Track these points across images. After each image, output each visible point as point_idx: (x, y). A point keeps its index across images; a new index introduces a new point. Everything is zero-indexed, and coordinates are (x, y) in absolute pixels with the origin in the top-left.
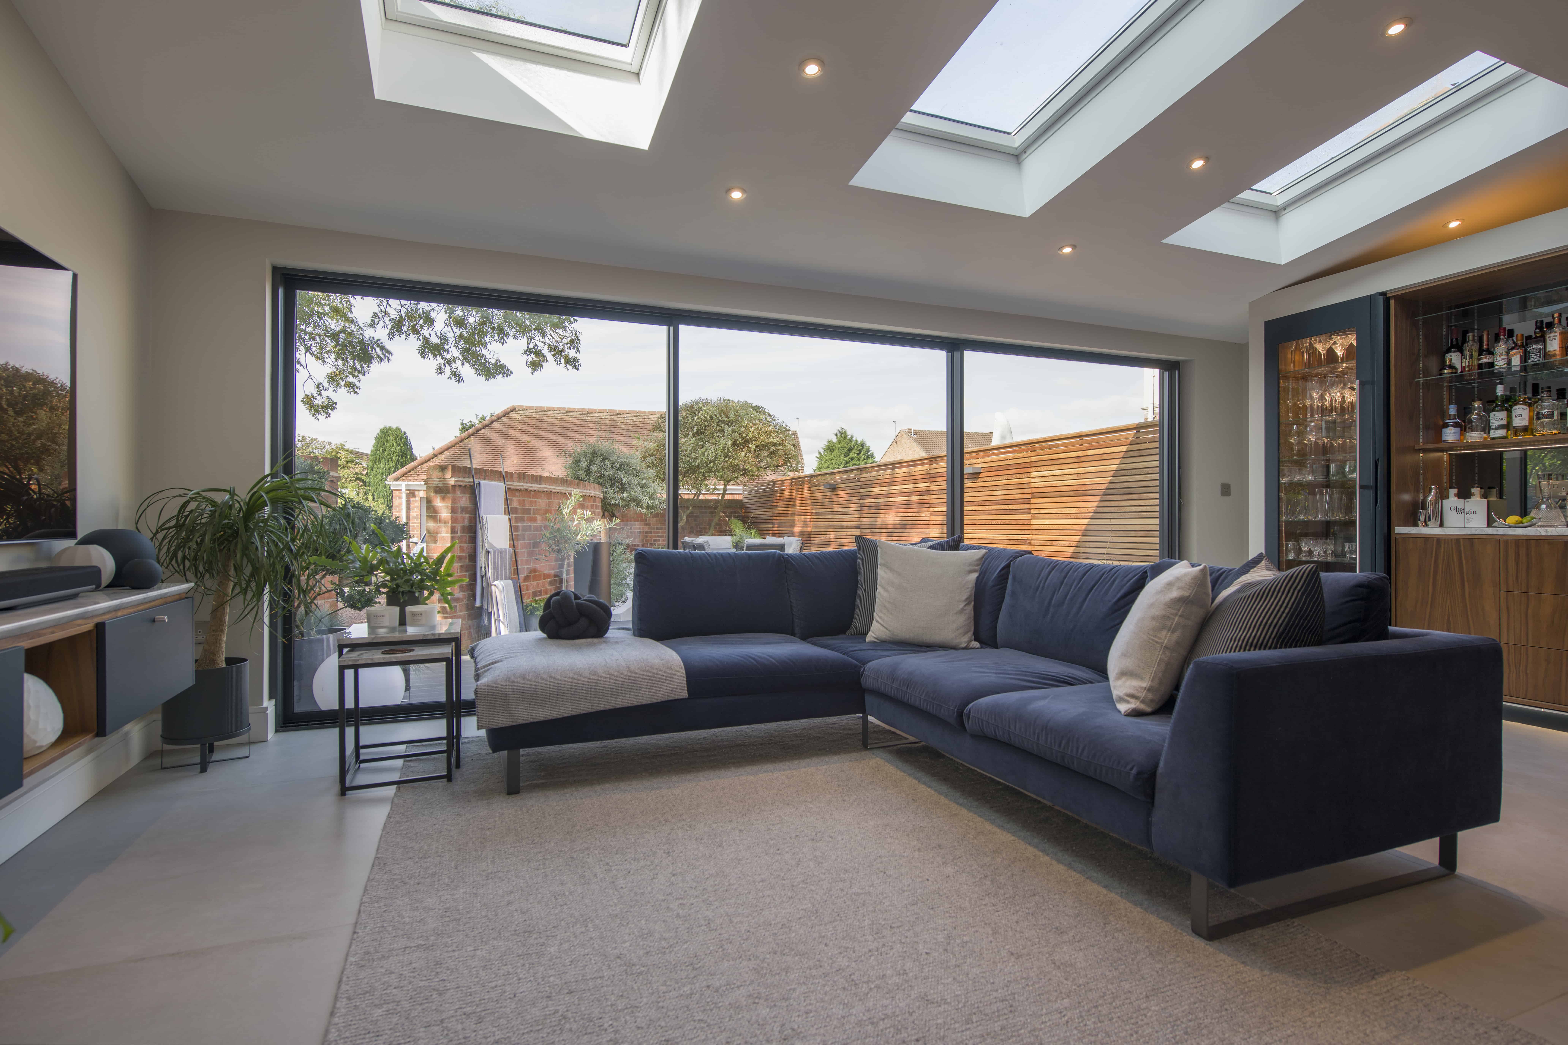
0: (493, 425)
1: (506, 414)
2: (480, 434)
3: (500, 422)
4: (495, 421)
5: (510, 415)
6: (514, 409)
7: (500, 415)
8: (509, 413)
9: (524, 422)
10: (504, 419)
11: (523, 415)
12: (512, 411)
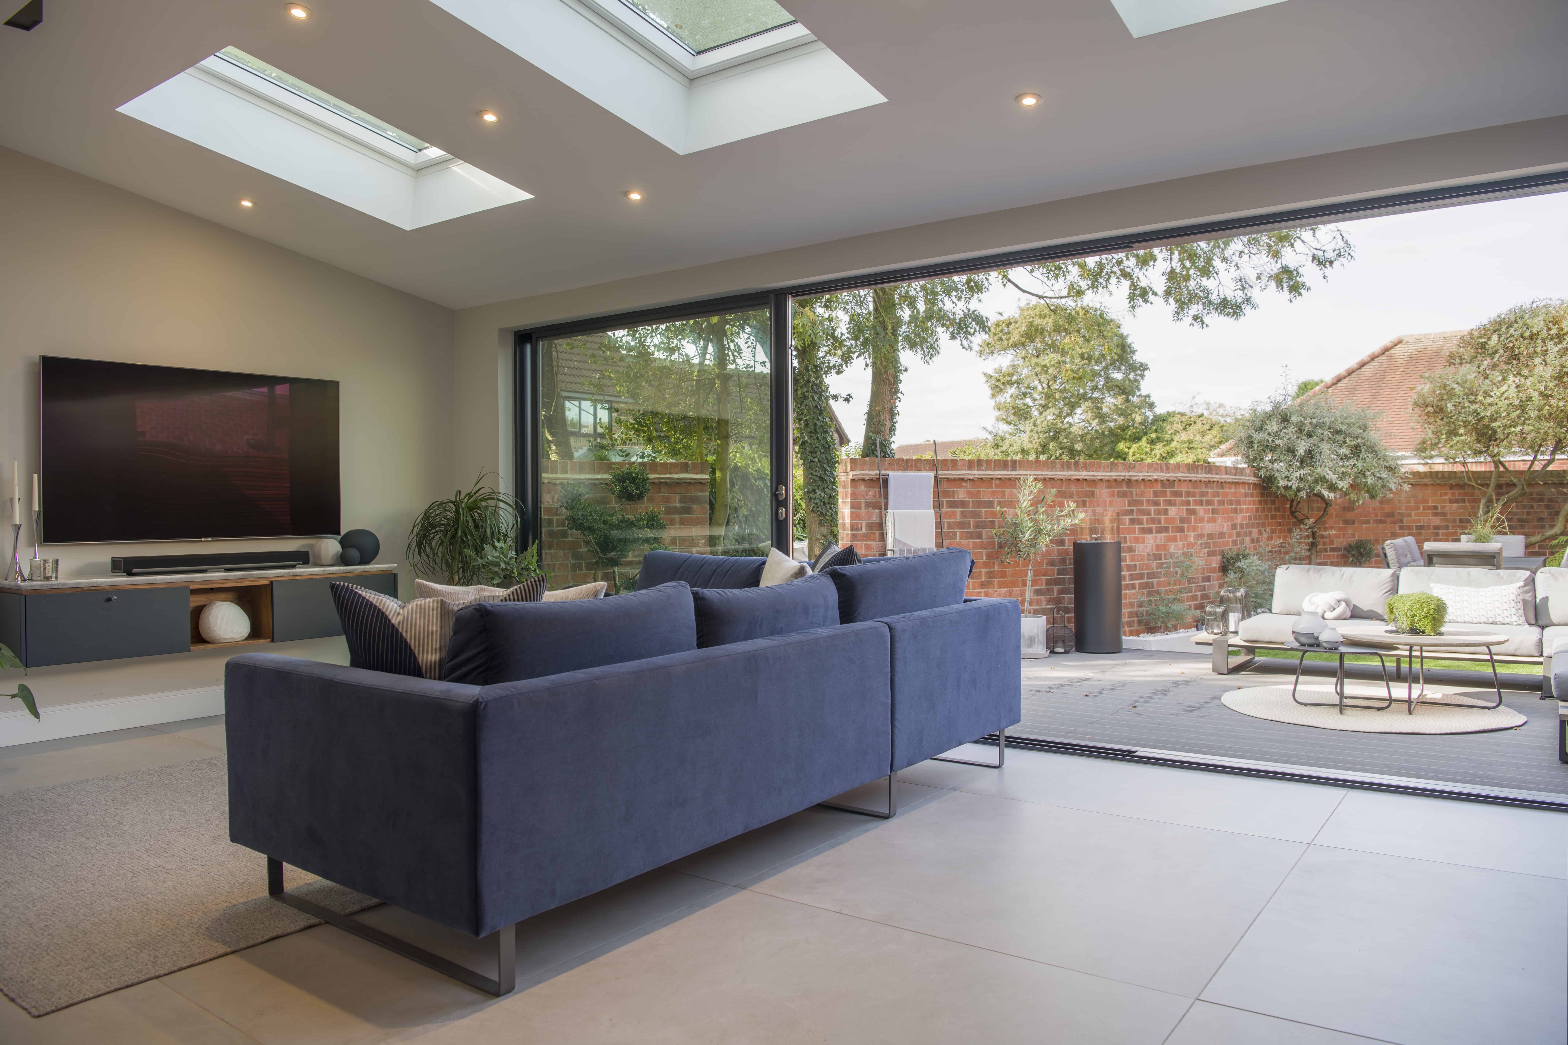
0: (1364, 369)
1: (1386, 350)
2: (1341, 384)
3: (1375, 364)
4: (1368, 362)
5: (1393, 351)
6: (1400, 342)
7: (1376, 354)
8: (1392, 347)
9: (1412, 360)
10: (1383, 358)
11: (1411, 349)
12: (1396, 345)
